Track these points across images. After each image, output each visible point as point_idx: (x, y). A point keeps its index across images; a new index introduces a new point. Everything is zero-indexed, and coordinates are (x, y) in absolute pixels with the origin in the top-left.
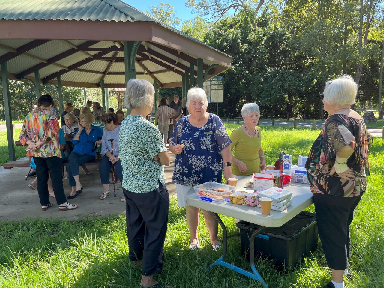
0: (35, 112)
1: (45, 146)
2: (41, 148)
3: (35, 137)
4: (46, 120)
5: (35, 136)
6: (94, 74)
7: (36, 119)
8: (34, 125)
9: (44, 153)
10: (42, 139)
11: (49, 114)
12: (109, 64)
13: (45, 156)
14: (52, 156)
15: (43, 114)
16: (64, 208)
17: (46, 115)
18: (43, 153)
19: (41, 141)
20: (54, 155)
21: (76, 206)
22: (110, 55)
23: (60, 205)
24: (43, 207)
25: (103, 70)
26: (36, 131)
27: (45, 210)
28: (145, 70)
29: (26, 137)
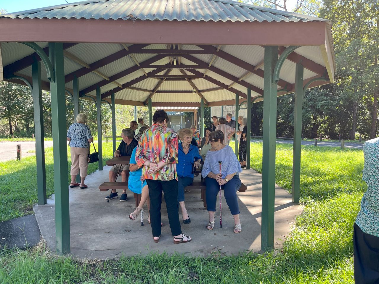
0: (155, 130)
1: (166, 168)
2: (162, 170)
3: (156, 158)
4: (169, 138)
5: (155, 156)
6: (143, 92)
7: (158, 137)
8: (155, 144)
9: (165, 175)
10: (164, 159)
11: (170, 131)
12: (159, 83)
13: (166, 179)
14: (172, 179)
15: (165, 131)
16: (180, 240)
17: (167, 132)
18: (163, 175)
19: (164, 162)
20: (174, 178)
21: (190, 239)
22: (162, 73)
23: (176, 237)
24: (155, 238)
25: (152, 89)
26: (157, 150)
27: (157, 241)
28: (194, 88)
29: (143, 157)
